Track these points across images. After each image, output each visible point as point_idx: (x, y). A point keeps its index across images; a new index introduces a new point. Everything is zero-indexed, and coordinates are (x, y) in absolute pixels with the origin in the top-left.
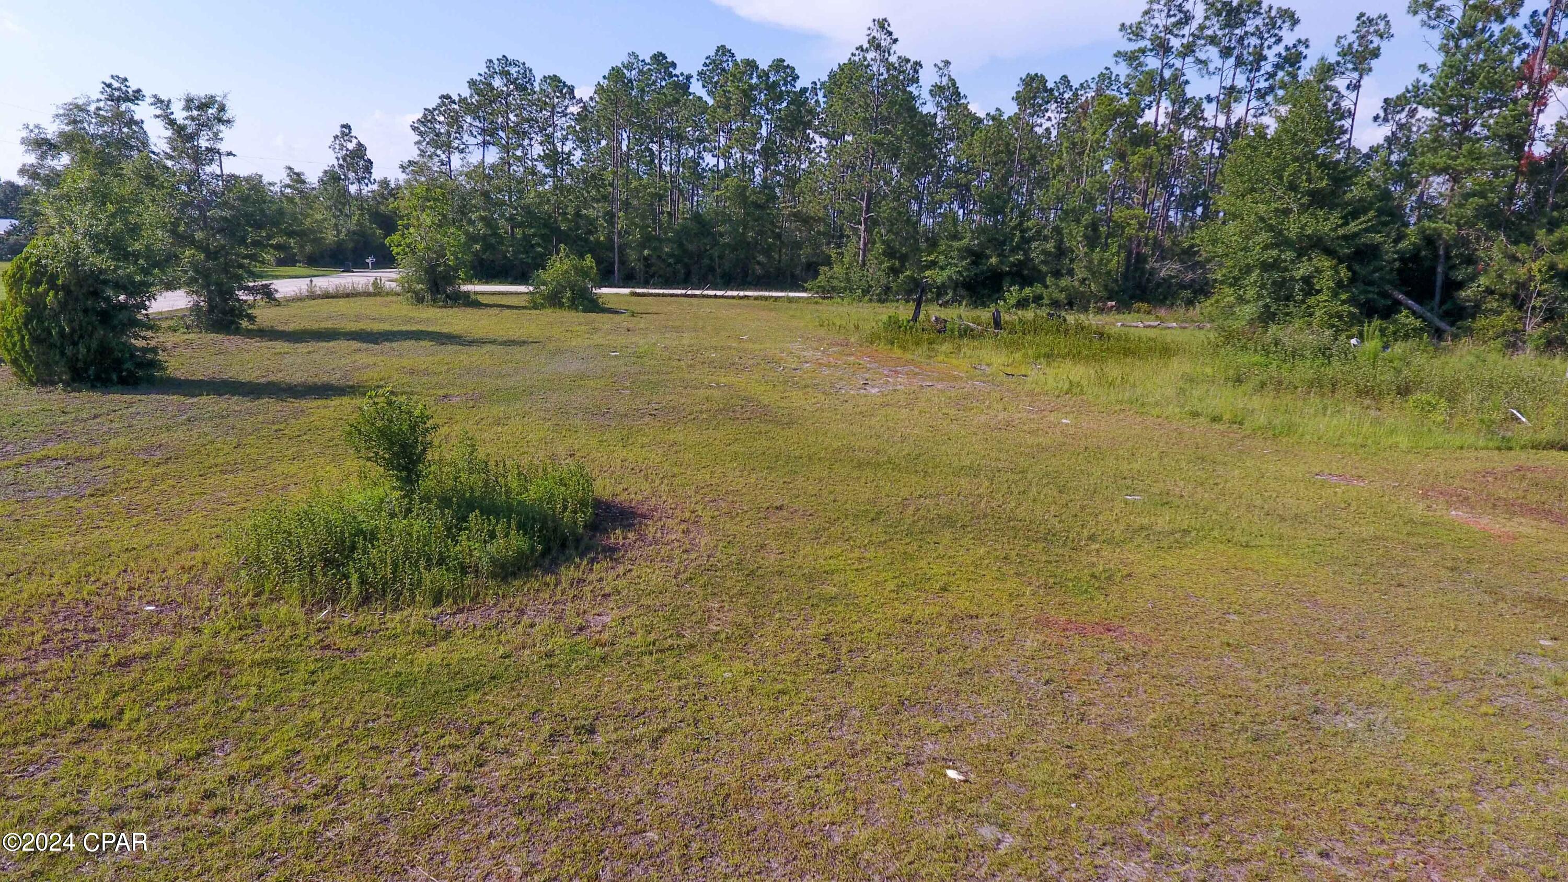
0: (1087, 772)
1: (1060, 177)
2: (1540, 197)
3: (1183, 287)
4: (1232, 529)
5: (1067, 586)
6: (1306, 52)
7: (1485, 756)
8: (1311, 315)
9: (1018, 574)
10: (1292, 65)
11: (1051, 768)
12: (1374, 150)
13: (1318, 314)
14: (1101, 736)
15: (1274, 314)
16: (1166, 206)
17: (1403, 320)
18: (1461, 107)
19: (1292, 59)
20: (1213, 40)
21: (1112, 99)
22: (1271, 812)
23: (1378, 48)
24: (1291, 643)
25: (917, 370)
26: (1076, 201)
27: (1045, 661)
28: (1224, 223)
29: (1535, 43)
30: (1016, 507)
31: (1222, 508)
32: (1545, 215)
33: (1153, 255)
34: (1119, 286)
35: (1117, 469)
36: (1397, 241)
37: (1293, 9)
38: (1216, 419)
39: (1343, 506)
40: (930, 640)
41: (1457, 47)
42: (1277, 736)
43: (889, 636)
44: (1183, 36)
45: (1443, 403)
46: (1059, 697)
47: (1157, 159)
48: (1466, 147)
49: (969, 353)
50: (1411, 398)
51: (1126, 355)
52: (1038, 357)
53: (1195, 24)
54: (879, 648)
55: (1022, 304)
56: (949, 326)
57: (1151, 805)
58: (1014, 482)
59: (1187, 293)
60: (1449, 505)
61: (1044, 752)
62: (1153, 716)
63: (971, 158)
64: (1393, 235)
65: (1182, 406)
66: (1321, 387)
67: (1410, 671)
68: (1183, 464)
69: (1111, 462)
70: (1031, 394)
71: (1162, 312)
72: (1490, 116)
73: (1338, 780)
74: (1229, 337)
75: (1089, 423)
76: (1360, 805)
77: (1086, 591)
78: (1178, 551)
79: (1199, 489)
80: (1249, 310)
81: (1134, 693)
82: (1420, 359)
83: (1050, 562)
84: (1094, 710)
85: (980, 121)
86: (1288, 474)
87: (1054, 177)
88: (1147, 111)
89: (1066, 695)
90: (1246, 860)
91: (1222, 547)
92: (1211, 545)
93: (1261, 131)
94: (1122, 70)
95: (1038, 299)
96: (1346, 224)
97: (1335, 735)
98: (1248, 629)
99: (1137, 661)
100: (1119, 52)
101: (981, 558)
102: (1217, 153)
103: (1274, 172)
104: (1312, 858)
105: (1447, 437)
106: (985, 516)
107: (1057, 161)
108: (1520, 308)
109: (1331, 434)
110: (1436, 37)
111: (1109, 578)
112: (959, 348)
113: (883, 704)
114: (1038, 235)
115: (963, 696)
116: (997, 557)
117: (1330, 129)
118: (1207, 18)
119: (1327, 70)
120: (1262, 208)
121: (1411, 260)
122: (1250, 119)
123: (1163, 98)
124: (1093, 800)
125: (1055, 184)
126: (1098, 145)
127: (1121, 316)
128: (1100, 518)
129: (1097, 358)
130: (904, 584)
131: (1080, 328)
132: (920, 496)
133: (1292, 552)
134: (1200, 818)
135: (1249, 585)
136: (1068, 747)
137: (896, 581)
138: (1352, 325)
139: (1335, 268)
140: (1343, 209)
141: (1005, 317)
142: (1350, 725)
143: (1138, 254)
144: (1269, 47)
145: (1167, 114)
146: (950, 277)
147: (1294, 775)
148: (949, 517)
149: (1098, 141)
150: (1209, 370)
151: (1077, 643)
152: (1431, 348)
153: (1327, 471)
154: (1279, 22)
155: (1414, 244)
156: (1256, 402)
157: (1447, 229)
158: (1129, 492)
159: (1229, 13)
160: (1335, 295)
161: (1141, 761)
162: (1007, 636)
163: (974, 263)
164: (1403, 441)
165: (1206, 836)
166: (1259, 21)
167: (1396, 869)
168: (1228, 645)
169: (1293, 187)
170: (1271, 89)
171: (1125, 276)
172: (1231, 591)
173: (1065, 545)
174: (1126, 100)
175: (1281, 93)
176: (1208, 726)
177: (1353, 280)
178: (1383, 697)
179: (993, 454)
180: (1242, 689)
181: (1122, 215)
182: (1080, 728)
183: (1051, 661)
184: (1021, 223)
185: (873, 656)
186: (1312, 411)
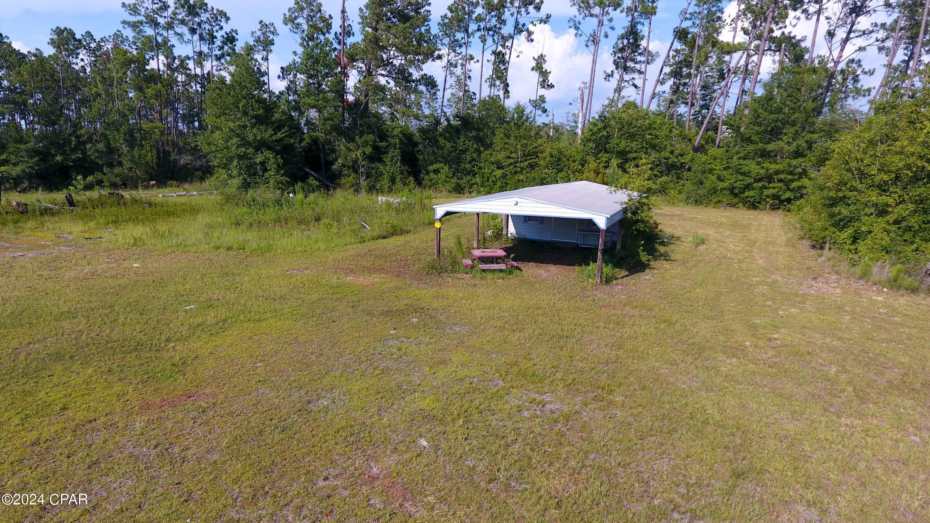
0: (193, 494)
1: (99, 100)
2: (354, 120)
3: (196, 170)
4: (250, 312)
5: (157, 377)
6: (237, 37)
7: (381, 395)
8: (268, 182)
9: (121, 380)
10: (231, 43)
11: (169, 503)
12: (281, 93)
13: (271, 182)
14: (197, 467)
15: (250, 183)
16: (176, 121)
17: (311, 182)
18: (315, 75)
19: (230, 39)
20: (183, 22)
21: (126, 52)
22: (298, 468)
23: (273, 40)
24: (290, 369)
25: (8, 245)
26: (114, 117)
27: (151, 433)
28: (212, 132)
29: (339, 47)
30: (111, 333)
31: (243, 302)
32: (357, 129)
33: (174, 151)
34: (155, 171)
35: (176, 291)
36: (300, 142)
37: (225, 11)
38: (230, 249)
39: (302, 285)
40: (60, 450)
41: (308, 45)
42: (293, 423)
43: (21, 461)
44: (165, 17)
45: (335, 224)
46: (165, 453)
47: (164, 92)
48: (321, 95)
49: (51, 227)
50: (322, 222)
51: (169, 216)
52: (108, 223)
53: (170, 10)
54: (14, 474)
55: (89, 187)
56: (30, 208)
57: (235, 496)
58: (106, 315)
59: (199, 173)
60: (346, 274)
61: (162, 494)
62: (227, 440)
63: (24, 83)
64: (298, 139)
65: (209, 244)
66: (280, 222)
67: (345, 365)
68: (216, 279)
69: (172, 288)
70: (108, 250)
71: (187, 186)
72: (328, 81)
73: (325, 435)
74: (228, 199)
75: (152, 263)
76: (336, 444)
77: (171, 376)
78: (222, 334)
79: (228, 293)
80: (236, 182)
81: (212, 431)
82: (321, 201)
83: (143, 364)
84: (190, 452)
85: (24, 56)
86: (272, 273)
87: (94, 100)
88: (151, 61)
89: (170, 450)
90: (291, 502)
91: (246, 325)
92: (240, 325)
93: (222, 80)
94: (129, 33)
95: (100, 183)
96: (275, 133)
97: (319, 412)
98: (268, 369)
99: (211, 411)
100: (124, 21)
101: (90, 376)
102: (200, 89)
103: (234, 104)
104: (321, 483)
105: (339, 240)
106: (88, 345)
107: (95, 89)
108: (356, 173)
109: (289, 247)
110: (298, 38)
111: (184, 363)
112: (42, 224)
113: (26, 517)
114: (90, 140)
115: (95, 482)
116: (102, 372)
117: (258, 82)
118: (176, 8)
119: (250, 50)
120: (231, 125)
121: (308, 150)
122: (215, 73)
123: (160, 54)
124: (200, 511)
125: (97, 105)
126: (121, 81)
127: (161, 190)
128: (171, 325)
129: (150, 220)
130: (27, 416)
131: (135, 201)
132: (29, 343)
133: (282, 318)
134: (263, 490)
135: (264, 343)
136: (178, 484)
137: (19, 416)
138: (289, 186)
139: (275, 157)
140: (273, 125)
141: (76, 197)
142: (325, 403)
143: (164, 150)
144: (217, 31)
145: (164, 64)
146: (23, 171)
147: (305, 442)
148: (58, 353)
149: (121, 78)
150: (220, 220)
151: (171, 412)
152: (326, 195)
153: (291, 268)
154: (219, 18)
155: (308, 143)
156: (249, 235)
157: (321, 135)
158: (186, 304)
159: (189, 7)
160: (278, 171)
161: (224, 472)
162: (120, 425)
163: (41, 160)
164: (322, 246)
165: (268, 499)
166: (208, 15)
167: (357, 470)
168: (260, 381)
169: (245, 113)
170: (223, 56)
171: (158, 164)
172: (255, 349)
173: (151, 350)
174: (135, 52)
175: (228, 58)
176: (257, 434)
177: (285, 164)
178: (336, 382)
179: (85, 299)
180: (271, 405)
181: (148, 126)
182: (183, 467)
183: (155, 431)
184: (75, 132)
185: (10, 483)
186: (278, 236)
